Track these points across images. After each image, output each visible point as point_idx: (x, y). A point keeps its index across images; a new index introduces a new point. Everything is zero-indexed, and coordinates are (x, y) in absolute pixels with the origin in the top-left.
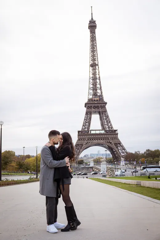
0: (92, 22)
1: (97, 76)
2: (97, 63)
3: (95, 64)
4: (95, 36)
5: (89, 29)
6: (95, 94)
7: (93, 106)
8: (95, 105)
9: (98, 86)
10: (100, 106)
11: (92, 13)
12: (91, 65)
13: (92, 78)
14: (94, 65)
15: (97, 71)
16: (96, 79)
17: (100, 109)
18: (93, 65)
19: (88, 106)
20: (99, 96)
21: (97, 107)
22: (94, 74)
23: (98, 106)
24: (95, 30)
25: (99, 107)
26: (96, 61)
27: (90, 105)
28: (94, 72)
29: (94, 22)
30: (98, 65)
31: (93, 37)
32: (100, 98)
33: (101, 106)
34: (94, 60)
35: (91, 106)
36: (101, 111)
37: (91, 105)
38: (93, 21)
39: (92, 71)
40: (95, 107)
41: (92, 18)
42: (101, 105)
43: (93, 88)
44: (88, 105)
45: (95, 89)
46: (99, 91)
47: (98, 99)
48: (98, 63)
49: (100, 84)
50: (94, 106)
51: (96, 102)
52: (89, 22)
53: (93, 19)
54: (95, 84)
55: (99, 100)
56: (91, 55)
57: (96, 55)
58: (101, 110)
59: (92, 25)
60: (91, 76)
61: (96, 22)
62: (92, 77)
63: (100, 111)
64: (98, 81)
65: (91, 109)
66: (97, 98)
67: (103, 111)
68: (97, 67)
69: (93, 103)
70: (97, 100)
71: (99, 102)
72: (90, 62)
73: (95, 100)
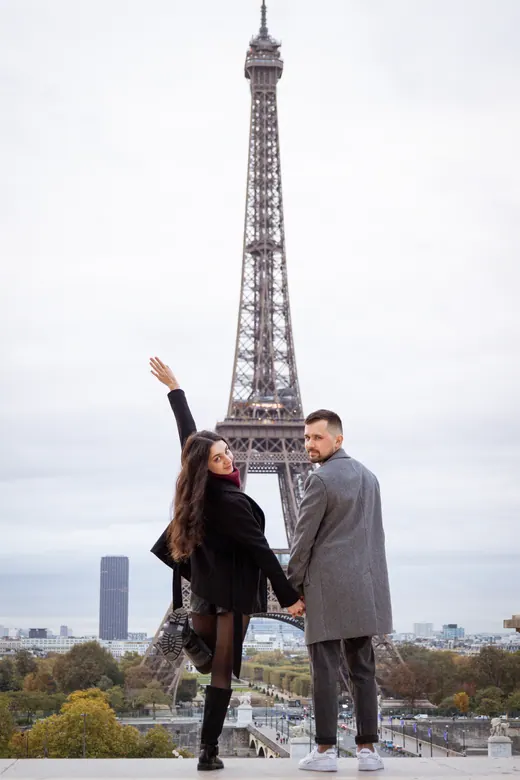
0: (263, 50)
1: (278, 298)
2: (277, 238)
3: (271, 244)
4: (274, 113)
5: (247, 76)
6: (264, 384)
7: (251, 440)
8: (262, 434)
9: (279, 345)
10: (283, 441)
11: (264, 8)
12: (250, 246)
13: (252, 308)
14: (265, 247)
15: (277, 275)
16: (272, 311)
17: (285, 452)
18: (258, 249)
19: (231, 440)
20: (283, 393)
21: (270, 445)
22: (264, 289)
23: (275, 440)
24: (274, 88)
25: (280, 445)
26: (275, 229)
27: (239, 435)
28: (261, 277)
29: (273, 49)
30: (281, 247)
31: (264, 117)
32: (284, 403)
33: (289, 440)
34: (263, 223)
35: (245, 440)
36: (287, 462)
37: (246, 434)
38: (265, 44)
39: (252, 276)
40: (264, 445)
41: (264, 30)
42: (288, 434)
43: (254, 352)
44: (230, 434)
45: (263, 358)
46: (281, 368)
47: (274, 406)
48: (283, 239)
49: (288, 337)
50: (259, 440)
51: (266, 422)
52: (248, 48)
53: (269, 33)
54: (263, 335)
55: (282, 411)
56: (251, 203)
57: (276, 200)
58: (286, 457)
59: (264, 61)
60: (250, 296)
61: (279, 49)
62: (255, 305)
63: (284, 465)
64: (279, 320)
65: (244, 450)
66: (273, 402)
67: (298, 465)
68: (277, 256)
69: (254, 423)
70: (272, 412)
71: (279, 424)
72: (246, 235)
73: (261, 412)
